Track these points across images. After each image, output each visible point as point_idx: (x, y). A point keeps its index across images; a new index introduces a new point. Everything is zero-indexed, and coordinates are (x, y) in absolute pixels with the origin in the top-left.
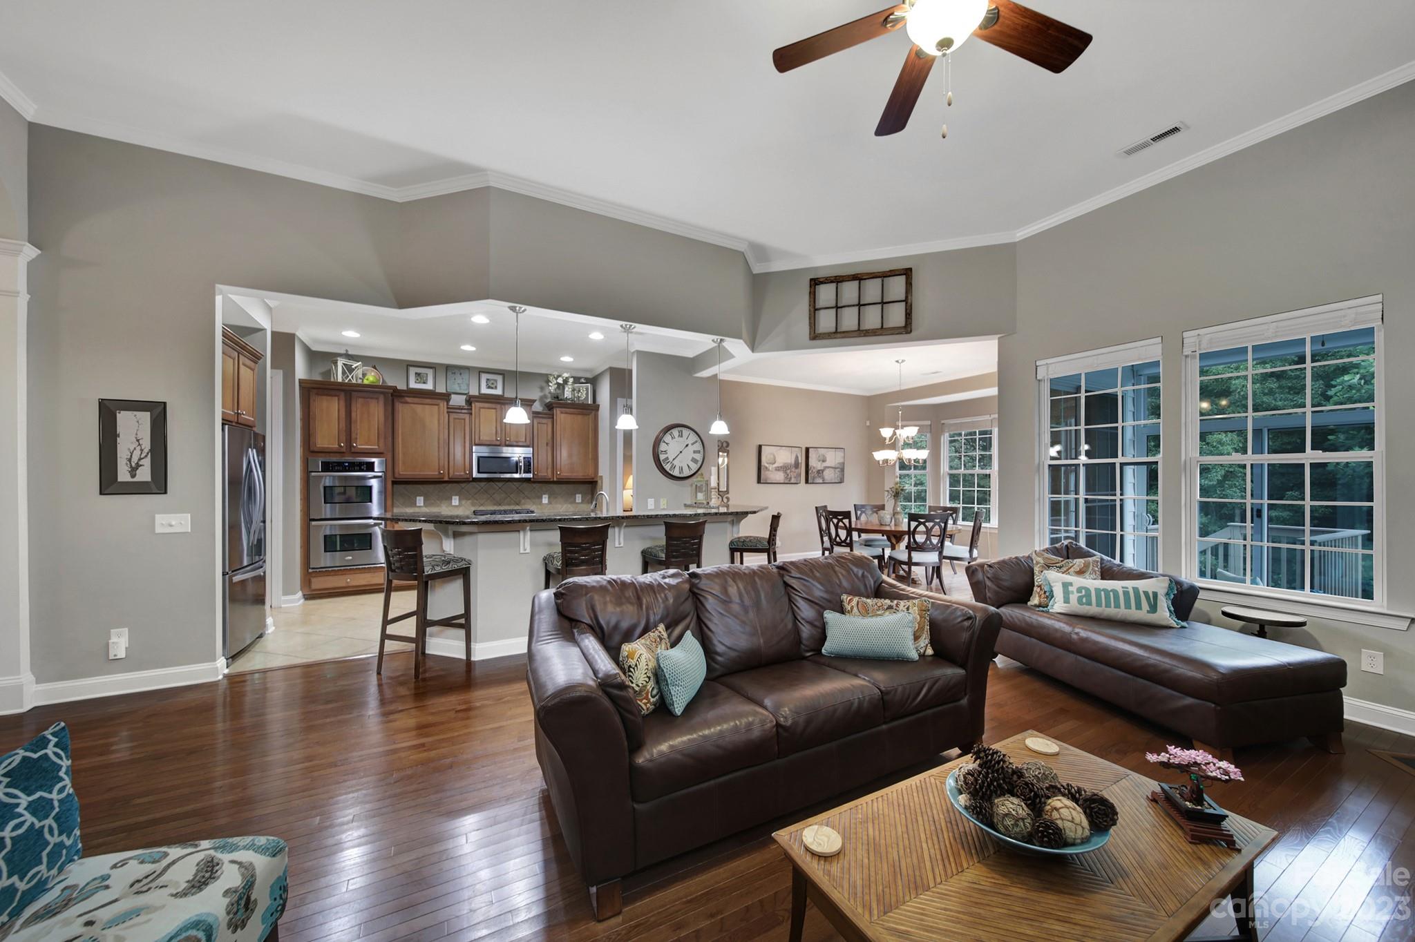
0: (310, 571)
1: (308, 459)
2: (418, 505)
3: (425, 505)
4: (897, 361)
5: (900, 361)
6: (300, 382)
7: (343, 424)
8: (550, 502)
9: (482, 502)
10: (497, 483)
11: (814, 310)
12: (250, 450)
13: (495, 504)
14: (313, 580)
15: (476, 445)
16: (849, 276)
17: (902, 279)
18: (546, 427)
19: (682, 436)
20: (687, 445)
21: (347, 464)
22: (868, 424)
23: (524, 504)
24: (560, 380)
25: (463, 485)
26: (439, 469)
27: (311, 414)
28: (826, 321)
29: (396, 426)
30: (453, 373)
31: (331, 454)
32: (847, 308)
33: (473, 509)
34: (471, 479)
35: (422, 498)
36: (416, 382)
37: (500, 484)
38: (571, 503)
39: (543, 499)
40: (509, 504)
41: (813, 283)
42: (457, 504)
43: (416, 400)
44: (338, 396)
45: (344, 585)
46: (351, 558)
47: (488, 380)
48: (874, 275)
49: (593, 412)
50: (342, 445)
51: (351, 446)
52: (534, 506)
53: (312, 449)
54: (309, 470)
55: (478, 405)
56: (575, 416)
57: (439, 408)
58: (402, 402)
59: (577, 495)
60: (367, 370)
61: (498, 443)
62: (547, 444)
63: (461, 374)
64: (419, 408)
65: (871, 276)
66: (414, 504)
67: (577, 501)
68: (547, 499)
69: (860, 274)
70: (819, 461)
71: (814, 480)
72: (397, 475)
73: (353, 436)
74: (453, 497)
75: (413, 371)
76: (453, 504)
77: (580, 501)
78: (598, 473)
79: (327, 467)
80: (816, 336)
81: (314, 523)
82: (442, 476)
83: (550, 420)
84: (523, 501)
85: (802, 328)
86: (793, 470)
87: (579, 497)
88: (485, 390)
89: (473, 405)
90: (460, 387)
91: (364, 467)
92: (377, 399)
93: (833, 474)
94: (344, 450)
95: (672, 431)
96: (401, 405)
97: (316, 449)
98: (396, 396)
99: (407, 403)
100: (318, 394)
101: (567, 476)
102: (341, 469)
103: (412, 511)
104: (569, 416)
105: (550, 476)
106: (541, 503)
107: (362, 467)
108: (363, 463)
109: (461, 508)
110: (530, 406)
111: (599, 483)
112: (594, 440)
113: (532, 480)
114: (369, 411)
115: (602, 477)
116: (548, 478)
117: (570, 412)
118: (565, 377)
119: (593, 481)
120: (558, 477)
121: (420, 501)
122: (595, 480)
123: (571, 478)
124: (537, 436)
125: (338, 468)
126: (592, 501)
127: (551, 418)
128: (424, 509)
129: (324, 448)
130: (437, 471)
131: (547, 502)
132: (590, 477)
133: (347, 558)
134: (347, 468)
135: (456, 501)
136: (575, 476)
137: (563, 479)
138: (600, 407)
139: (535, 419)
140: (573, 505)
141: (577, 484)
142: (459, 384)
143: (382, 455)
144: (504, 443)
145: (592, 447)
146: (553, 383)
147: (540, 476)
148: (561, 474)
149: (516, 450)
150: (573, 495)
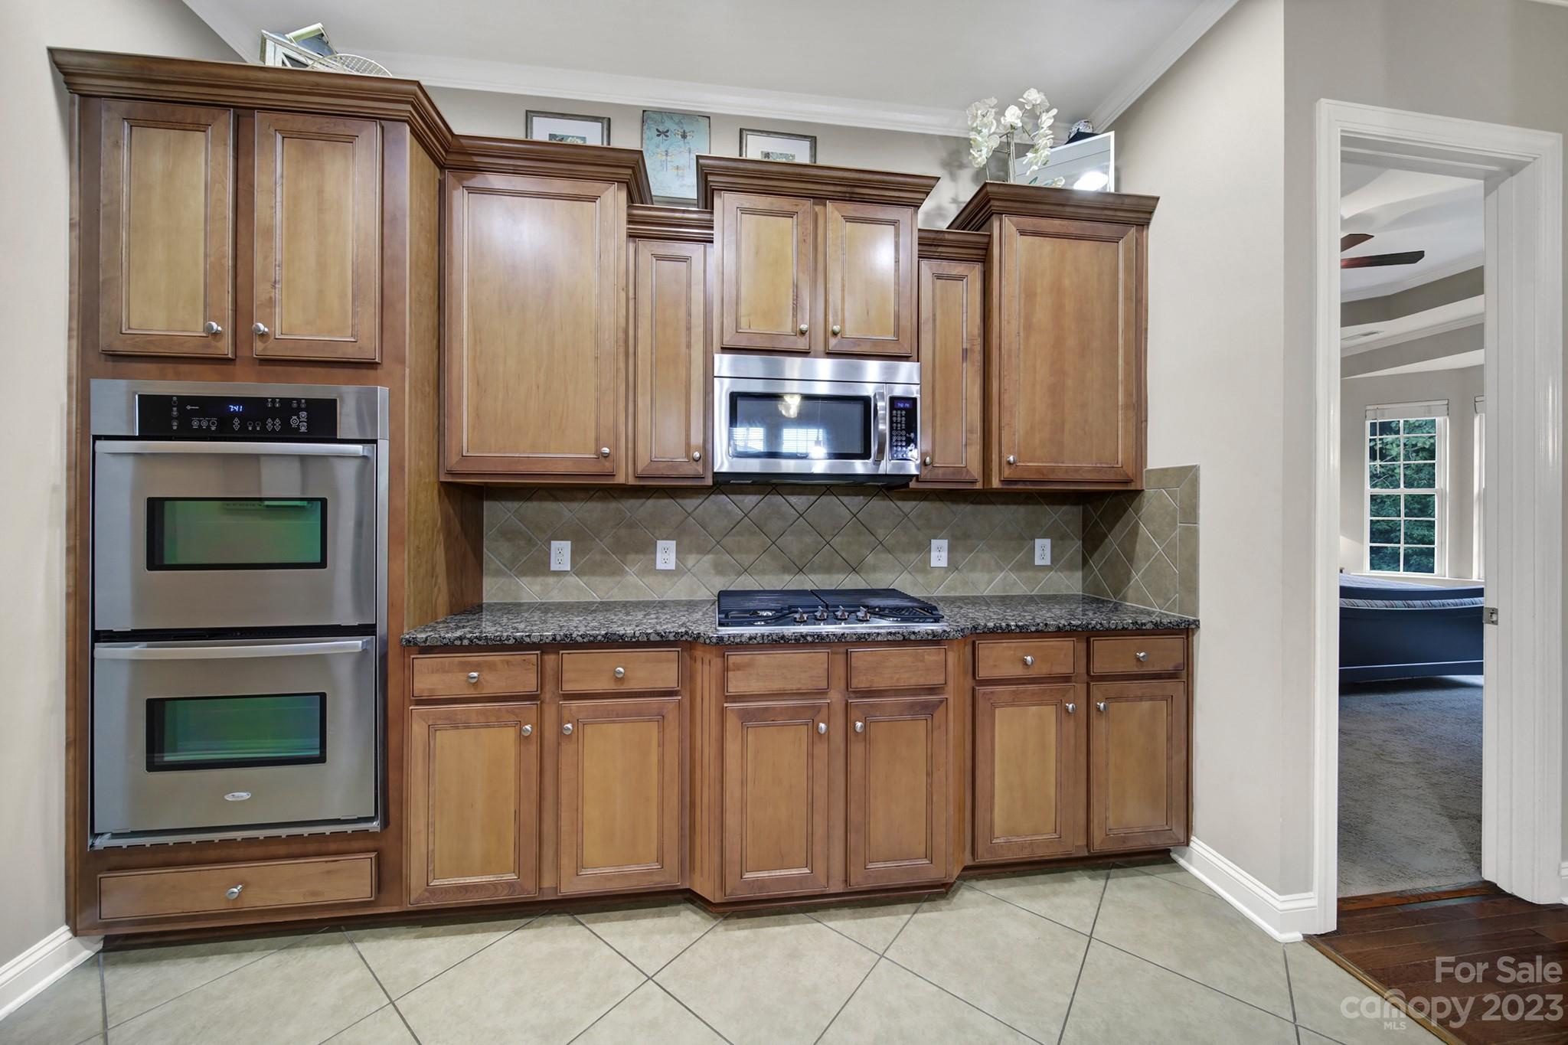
0: (96, 844)
1: (89, 385)
2: (554, 567)
3: (578, 570)
7: (223, 245)
8: (953, 565)
9: (747, 559)
13: (785, 570)
14: (111, 882)
15: (725, 350)
18: (959, 292)
21: (233, 408)
23: (875, 569)
24: (1013, 117)
25: (690, 504)
26: (597, 439)
27: (103, 200)
29: (454, 276)
30: (660, 133)
31: (180, 367)
33: (720, 583)
34: (709, 482)
35: (567, 545)
38: (1019, 568)
39: (934, 554)
40: (829, 569)
42: (671, 565)
43: (522, 183)
44: (209, 128)
46: (245, 796)
47: (767, 155)
49: (1132, 231)
50: (217, 327)
51: (251, 334)
52: (905, 576)
53: (104, 343)
54: (94, 430)
55: (732, 199)
56: (1067, 243)
57: (604, 213)
58: (473, 188)
59: (1038, 542)
61: (801, 344)
62: (965, 352)
63: (684, 136)
66: (540, 566)
67: (1038, 562)
68: (944, 555)
72: (455, 462)
73: (263, 292)
74: (661, 544)
75: (542, 129)
76: (660, 566)
77: (1047, 562)
78: (1145, 464)
79: (159, 418)
81: (109, 650)
82: (607, 467)
83: (978, 265)
84: (870, 559)
87: (1043, 548)
89: (717, 202)
90: (681, 177)
91: (300, 422)
92: (352, 139)
94: (223, 351)
96: (468, 200)
97: (118, 346)
98: (456, 168)
99: (496, 191)
100: (135, 123)
101: (1038, 470)
102: (213, 428)
103: (537, 588)
104: (1046, 245)
105: (975, 469)
106: (925, 567)
107: (294, 421)
108: (295, 405)
109: (684, 579)
110: (910, 210)
111: (1155, 501)
112: (1132, 335)
113: (913, 484)
114: (320, 192)
115: (1187, 477)
116: (968, 478)
117: (1051, 230)
118: (1029, 102)
119: (1117, 493)
120: (1007, 473)
121: (561, 553)
122: (1132, 487)
123: (1052, 477)
124: (934, 320)
125: (204, 425)
126: (1085, 562)
127: (983, 255)
128: (574, 579)
129: (149, 342)
130: (593, 450)
131: (945, 564)
132: (1119, 478)
133: (229, 798)
134: (236, 421)
135: (666, 555)
136: (1067, 469)
137: (1024, 482)
138: (1160, 205)
139: (924, 263)
140: (1024, 574)
141: (1038, 503)
142: (678, 168)
143: (371, 373)
144: (820, 347)
145: (1127, 363)
146: (985, 131)
147: (940, 471)
148: (1011, 458)
149: (858, 370)
150: (1024, 539)
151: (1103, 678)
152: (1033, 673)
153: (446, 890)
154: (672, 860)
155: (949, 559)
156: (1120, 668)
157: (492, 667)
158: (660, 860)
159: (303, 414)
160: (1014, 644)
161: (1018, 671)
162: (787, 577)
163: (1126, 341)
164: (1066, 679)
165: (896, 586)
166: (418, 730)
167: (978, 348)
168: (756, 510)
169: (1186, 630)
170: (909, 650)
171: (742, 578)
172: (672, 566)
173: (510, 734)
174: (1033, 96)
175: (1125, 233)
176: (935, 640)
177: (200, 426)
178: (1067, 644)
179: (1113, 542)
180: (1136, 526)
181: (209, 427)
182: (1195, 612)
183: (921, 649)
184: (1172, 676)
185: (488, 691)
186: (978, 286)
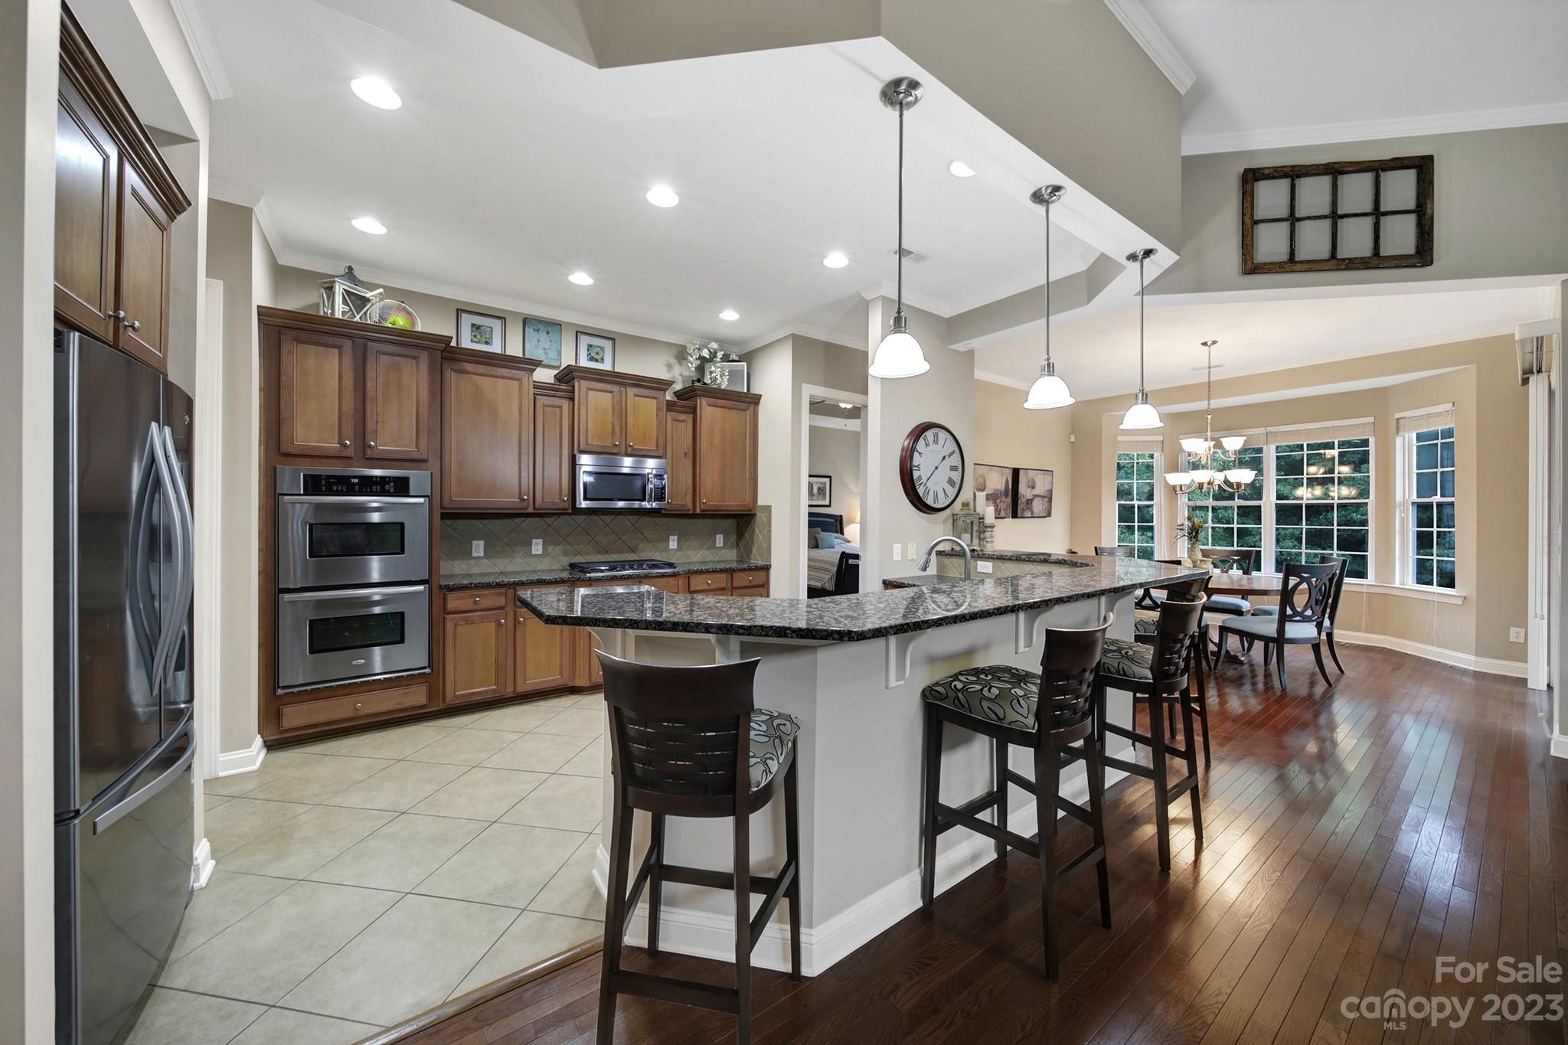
0: (280, 692)
1: (275, 468)
2: (474, 554)
3: (487, 557)
4: (1205, 344)
5: (1209, 343)
6: (259, 314)
7: (349, 404)
8: (680, 548)
9: (579, 548)
10: (603, 517)
11: (1249, 224)
12: (154, 425)
13: (599, 553)
14: (287, 711)
15: (581, 452)
16: (1318, 166)
17: (1410, 175)
18: (683, 427)
19: (937, 443)
20: (944, 458)
21: (356, 481)
22: (1073, 439)
23: (643, 551)
24: (705, 353)
25: (549, 520)
26: (518, 493)
27: (283, 378)
28: (1271, 243)
29: (446, 413)
30: (535, 330)
31: (325, 460)
32: (1307, 223)
33: (566, 561)
34: (573, 510)
35: (482, 543)
36: (472, 340)
37: (608, 519)
38: (709, 549)
39: (671, 543)
40: (620, 552)
41: (1250, 176)
43: (481, 369)
44: (339, 347)
45: (349, 715)
46: (361, 661)
47: (590, 346)
48: (1364, 166)
49: (752, 407)
50: (348, 442)
51: (365, 446)
52: (657, 551)
53: (284, 449)
54: (278, 492)
55: (584, 384)
56: (726, 410)
57: (521, 385)
58: (455, 371)
59: (718, 536)
60: (390, 308)
61: (616, 450)
62: (686, 453)
63: (548, 333)
64: (486, 383)
65: (1359, 167)
66: (467, 554)
67: (717, 545)
68: (676, 543)
69: (1340, 163)
70: (1029, 487)
71: (1023, 513)
72: (446, 503)
73: (370, 426)
74: (534, 541)
75: (467, 320)
76: (534, 552)
77: (722, 545)
78: (757, 503)
79: (315, 485)
80: (1252, 267)
81: (287, 597)
82: (525, 504)
83: (691, 416)
84: (641, 546)
85: (1230, 252)
86: (1003, 499)
87: (720, 539)
88: (584, 363)
89: (572, 383)
90: (547, 354)
91: (390, 487)
92: (416, 358)
93: (1041, 506)
94: (350, 452)
95: (926, 433)
96: (454, 376)
97: (291, 450)
98: (450, 359)
99: (466, 372)
100: (299, 341)
101: (716, 506)
102: (345, 490)
103: (464, 566)
104: (719, 411)
105: (690, 505)
106: (667, 549)
107: (387, 487)
108: (387, 479)
109: (546, 559)
110: (663, 392)
111: (760, 517)
112: (752, 449)
113: (663, 512)
114: (399, 381)
115: (768, 509)
116: (687, 509)
117: (720, 405)
118: (712, 348)
119: (748, 514)
120: (703, 507)
121: (478, 548)
122: (752, 512)
123: (721, 508)
124: (672, 439)
125: (340, 488)
126: (738, 544)
127: (693, 411)
128: (485, 561)
129: (309, 449)
130: (517, 497)
131: (676, 547)
132: (747, 509)
133: (354, 662)
134: (357, 487)
135: (537, 547)
136: (727, 506)
137: (710, 510)
138: (762, 398)
139: (669, 413)
140: (712, 551)
141: (719, 518)
142: (544, 349)
143: (424, 465)
144: (624, 451)
145: (750, 461)
146: (694, 357)
147: (675, 506)
148: (704, 501)
149: (645, 462)
150: (712, 536)
151: (737, 588)
152: (711, 587)
153: (463, 696)
154: (566, 673)
155: (678, 544)
156: (743, 584)
157: (485, 596)
158: (561, 674)
159: (392, 484)
160: (704, 576)
161: (706, 587)
162: (600, 556)
163: (749, 452)
164: (724, 589)
165: (653, 558)
166: (449, 626)
167: (691, 452)
168: (584, 524)
169: (767, 568)
170: (664, 579)
171: (577, 557)
172: (540, 552)
173: (493, 625)
174: (714, 346)
175: (749, 407)
176: (674, 575)
177: (337, 489)
178: (724, 576)
179: (747, 535)
180: (754, 530)
181: (342, 489)
182: (770, 562)
183: (669, 579)
184: (763, 586)
185: (483, 606)
186: (690, 425)
